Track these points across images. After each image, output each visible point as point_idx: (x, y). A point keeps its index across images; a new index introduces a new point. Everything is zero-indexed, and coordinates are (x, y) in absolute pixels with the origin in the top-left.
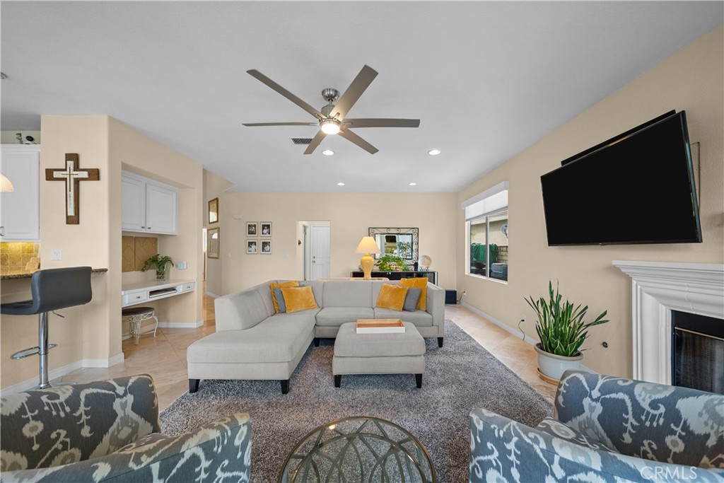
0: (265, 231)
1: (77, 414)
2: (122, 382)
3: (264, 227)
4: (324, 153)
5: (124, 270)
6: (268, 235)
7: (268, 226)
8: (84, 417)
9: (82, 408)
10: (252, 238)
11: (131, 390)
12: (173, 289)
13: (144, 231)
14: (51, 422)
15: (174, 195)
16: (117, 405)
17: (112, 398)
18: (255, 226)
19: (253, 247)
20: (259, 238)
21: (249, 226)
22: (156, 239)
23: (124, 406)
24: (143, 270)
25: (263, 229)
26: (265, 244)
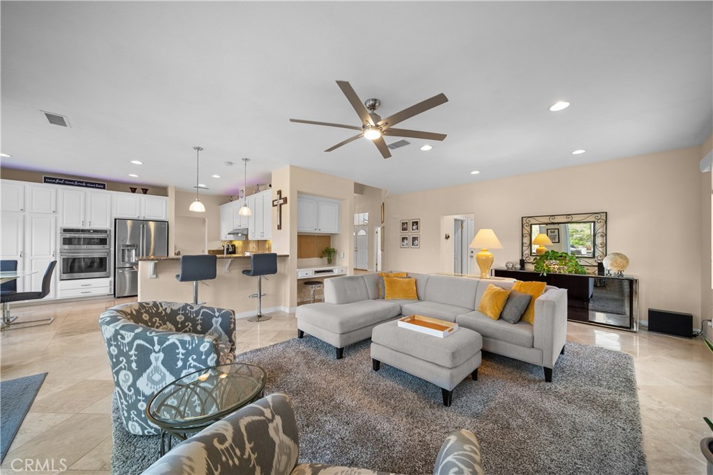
0: (414, 227)
1: (197, 318)
2: (219, 310)
3: (413, 223)
4: (422, 149)
5: (298, 258)
6: (416, 231)
7: (417, 223)
8: (200, 321)
9: (200, 317)
10: (405, 234)
11: (221, 316)
12: (331, 271)
13: (317, 232)
14: (187, 318)
15: (337, 206)
16: (214, 320)
17: (213, 316)
18: (407, 223)
19: (406, 241)
20: (410, 234)
21: (403, 223)
22: (330, 237)
23: (217, 322)
24: (321, 257)
25: (413, 225)
26: (414, 239)
